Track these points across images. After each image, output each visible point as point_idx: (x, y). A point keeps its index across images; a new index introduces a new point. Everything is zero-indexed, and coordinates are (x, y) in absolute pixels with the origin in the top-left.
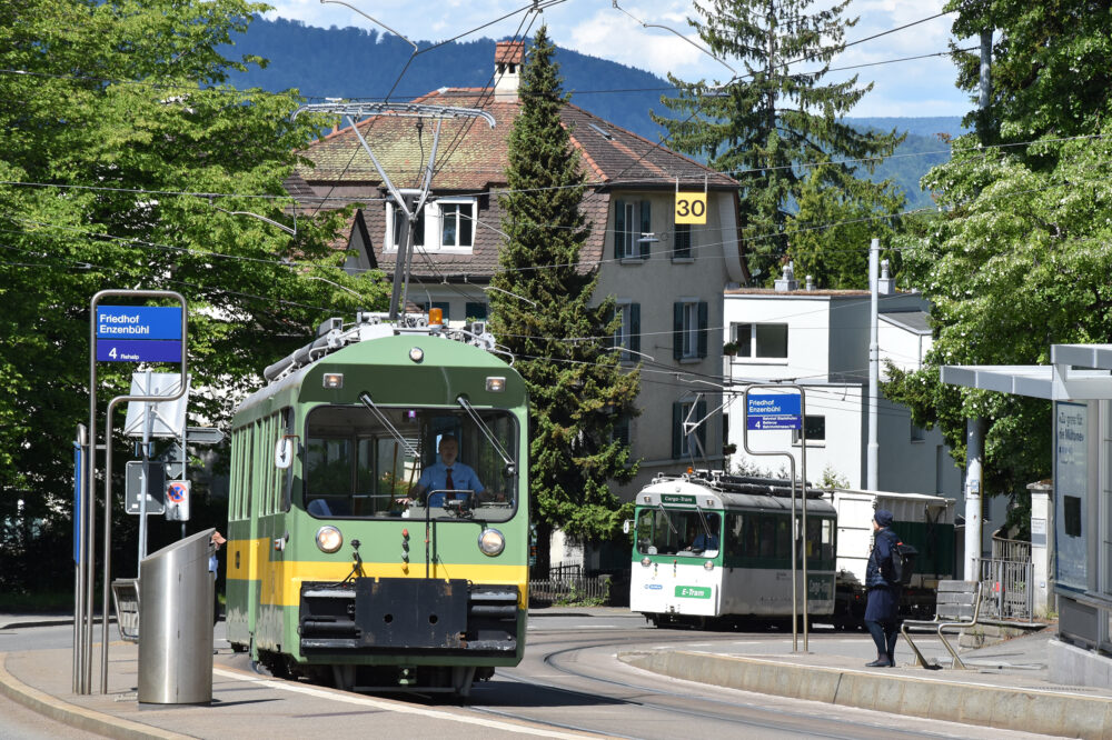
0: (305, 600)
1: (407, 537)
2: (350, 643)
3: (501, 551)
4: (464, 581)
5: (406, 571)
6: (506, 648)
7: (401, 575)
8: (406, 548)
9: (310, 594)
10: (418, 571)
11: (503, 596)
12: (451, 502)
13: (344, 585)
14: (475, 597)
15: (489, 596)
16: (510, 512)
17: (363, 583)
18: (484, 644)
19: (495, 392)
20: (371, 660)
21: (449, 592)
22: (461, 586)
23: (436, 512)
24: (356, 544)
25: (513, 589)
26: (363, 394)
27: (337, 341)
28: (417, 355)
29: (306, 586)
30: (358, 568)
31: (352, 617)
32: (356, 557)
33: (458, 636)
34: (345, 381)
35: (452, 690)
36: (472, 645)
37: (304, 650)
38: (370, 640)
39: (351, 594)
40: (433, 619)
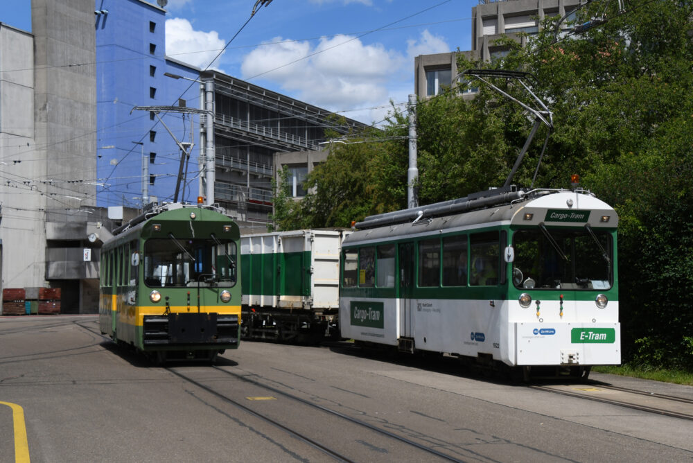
0: (145, 323)
1: (189, 295)
2: (166, 342)
3: (229, 301)
4: (216, 313)
5: (188, 310)
6: (234, 342)
7: (186, 311)
8: (189, 299)
9: (148, 320)
10: (194, 309)
11: (232, 319)
12: (208, 279)
13: (162, 317)
14: (218, 320)
15: (226, 319)
16: (233, 283)
17: (171, 316)
18: (225, 340)
19: (227, 232)
20: (175, 349)
21: (209, 319)
22: (214, 315)
23: (202, 284)
24: (167, 298)
25: (236, 316)
26: (171, 233)
27: (157, 211)
28: (193, 216)
29: (146, 317)
30: (168, 309)
31: (166, 331)
32: (167, 304)
33: (213, 337)
34: (161, 228)
35: (208, 359)
36: (219, 340)
37: (145, 345)
38: (175, 340)
39: (166, 320)
40: (202, 330)
